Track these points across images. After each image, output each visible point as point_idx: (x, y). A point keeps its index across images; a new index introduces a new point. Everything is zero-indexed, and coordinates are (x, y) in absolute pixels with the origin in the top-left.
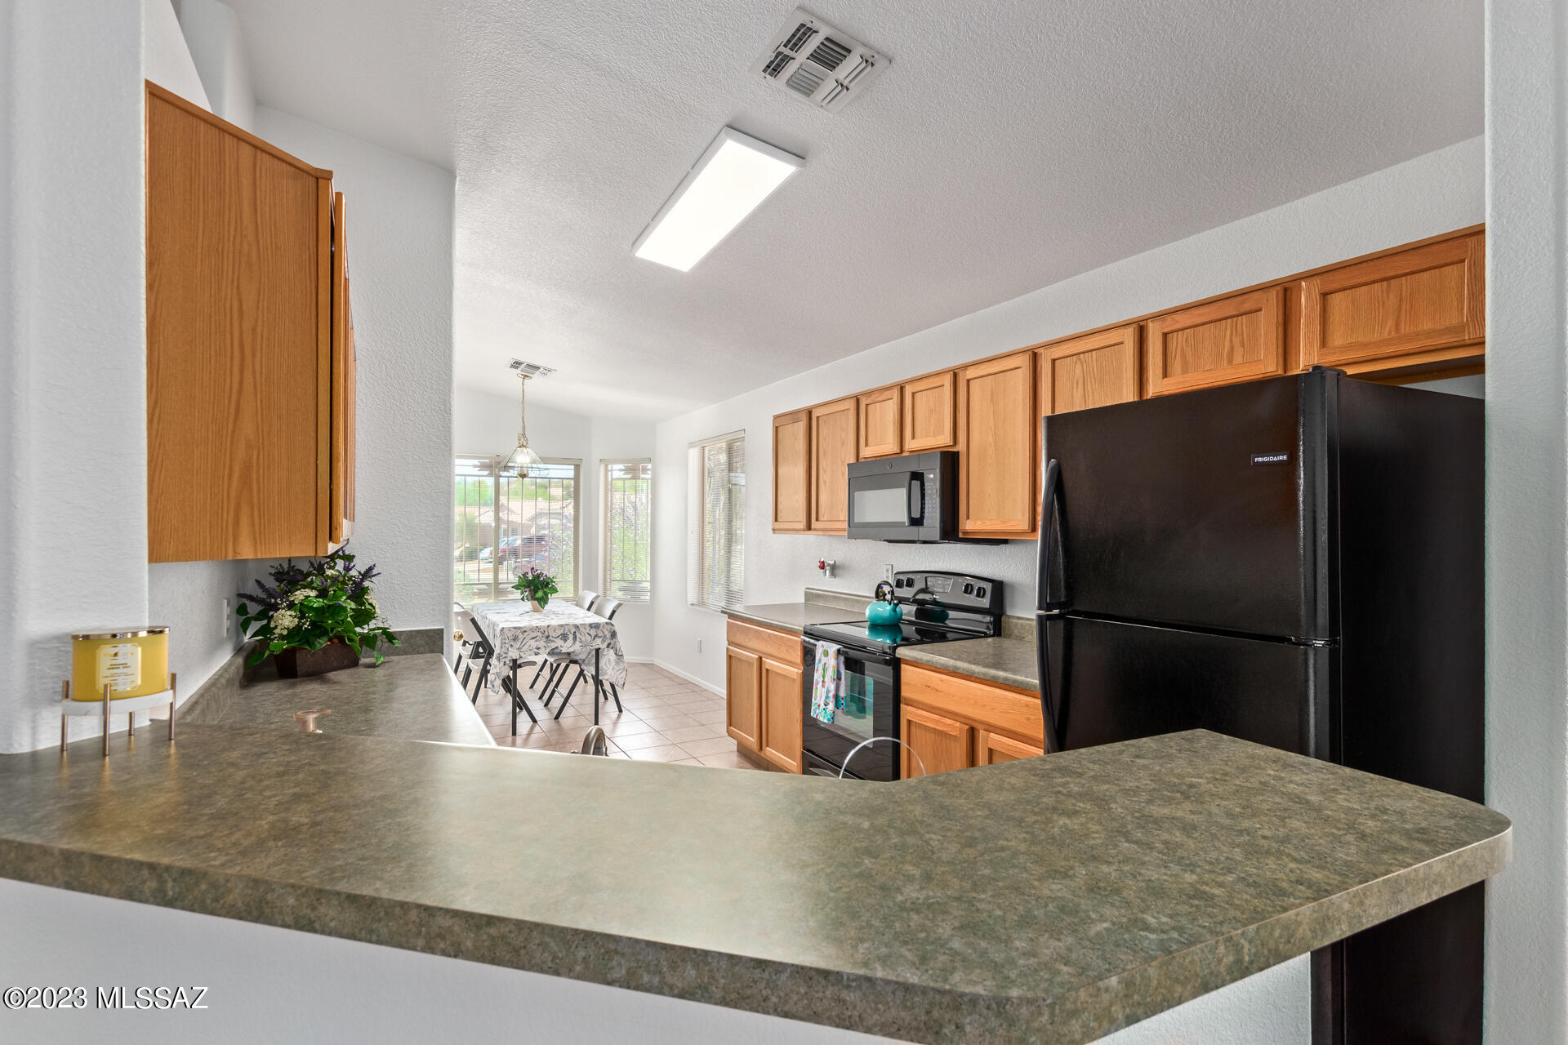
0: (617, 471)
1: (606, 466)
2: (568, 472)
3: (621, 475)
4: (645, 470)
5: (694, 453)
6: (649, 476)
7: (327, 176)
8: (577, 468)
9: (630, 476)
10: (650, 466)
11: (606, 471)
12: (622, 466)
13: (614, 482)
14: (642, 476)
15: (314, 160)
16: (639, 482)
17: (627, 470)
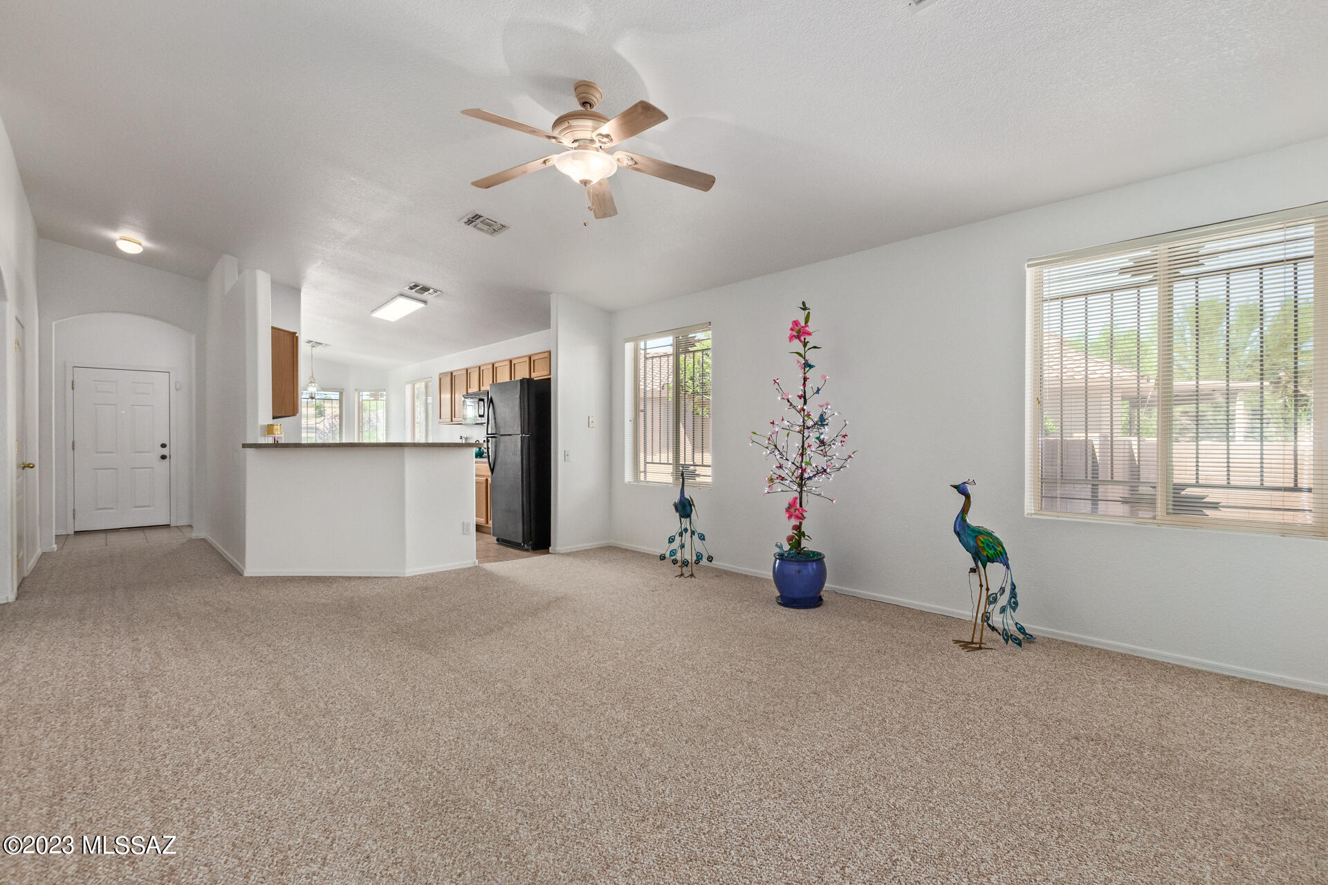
0: (365, 395)
1: (359, 393)
2: (336, 396)
3: (368, 398)
4: (382, 395)
5: (408, 388)
6: (384, 399)
7: (296, 333)
8: (341, 394)
9: (372, 399)
10: (385, 393)
11: (359, 396)
12: (368, 393)
13: (364, 402)
14: (380, 399)
15: (292, 330)
16: (379, 402)
17: (371, 395)
